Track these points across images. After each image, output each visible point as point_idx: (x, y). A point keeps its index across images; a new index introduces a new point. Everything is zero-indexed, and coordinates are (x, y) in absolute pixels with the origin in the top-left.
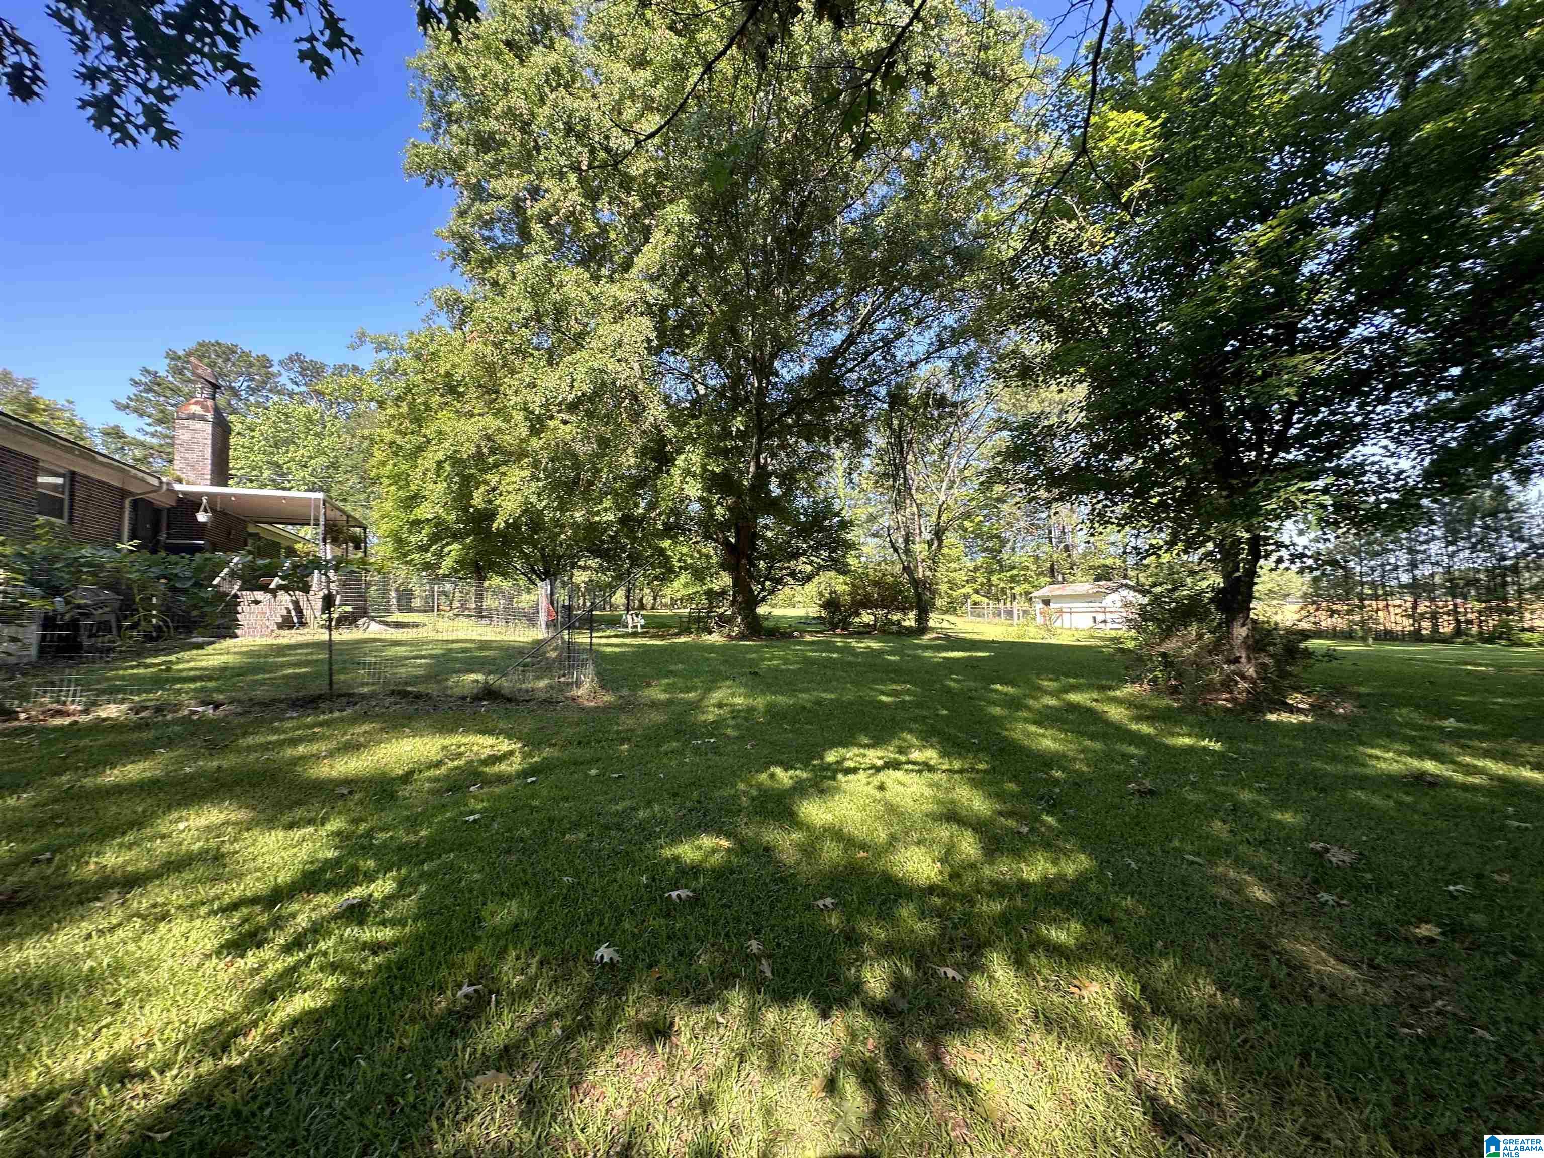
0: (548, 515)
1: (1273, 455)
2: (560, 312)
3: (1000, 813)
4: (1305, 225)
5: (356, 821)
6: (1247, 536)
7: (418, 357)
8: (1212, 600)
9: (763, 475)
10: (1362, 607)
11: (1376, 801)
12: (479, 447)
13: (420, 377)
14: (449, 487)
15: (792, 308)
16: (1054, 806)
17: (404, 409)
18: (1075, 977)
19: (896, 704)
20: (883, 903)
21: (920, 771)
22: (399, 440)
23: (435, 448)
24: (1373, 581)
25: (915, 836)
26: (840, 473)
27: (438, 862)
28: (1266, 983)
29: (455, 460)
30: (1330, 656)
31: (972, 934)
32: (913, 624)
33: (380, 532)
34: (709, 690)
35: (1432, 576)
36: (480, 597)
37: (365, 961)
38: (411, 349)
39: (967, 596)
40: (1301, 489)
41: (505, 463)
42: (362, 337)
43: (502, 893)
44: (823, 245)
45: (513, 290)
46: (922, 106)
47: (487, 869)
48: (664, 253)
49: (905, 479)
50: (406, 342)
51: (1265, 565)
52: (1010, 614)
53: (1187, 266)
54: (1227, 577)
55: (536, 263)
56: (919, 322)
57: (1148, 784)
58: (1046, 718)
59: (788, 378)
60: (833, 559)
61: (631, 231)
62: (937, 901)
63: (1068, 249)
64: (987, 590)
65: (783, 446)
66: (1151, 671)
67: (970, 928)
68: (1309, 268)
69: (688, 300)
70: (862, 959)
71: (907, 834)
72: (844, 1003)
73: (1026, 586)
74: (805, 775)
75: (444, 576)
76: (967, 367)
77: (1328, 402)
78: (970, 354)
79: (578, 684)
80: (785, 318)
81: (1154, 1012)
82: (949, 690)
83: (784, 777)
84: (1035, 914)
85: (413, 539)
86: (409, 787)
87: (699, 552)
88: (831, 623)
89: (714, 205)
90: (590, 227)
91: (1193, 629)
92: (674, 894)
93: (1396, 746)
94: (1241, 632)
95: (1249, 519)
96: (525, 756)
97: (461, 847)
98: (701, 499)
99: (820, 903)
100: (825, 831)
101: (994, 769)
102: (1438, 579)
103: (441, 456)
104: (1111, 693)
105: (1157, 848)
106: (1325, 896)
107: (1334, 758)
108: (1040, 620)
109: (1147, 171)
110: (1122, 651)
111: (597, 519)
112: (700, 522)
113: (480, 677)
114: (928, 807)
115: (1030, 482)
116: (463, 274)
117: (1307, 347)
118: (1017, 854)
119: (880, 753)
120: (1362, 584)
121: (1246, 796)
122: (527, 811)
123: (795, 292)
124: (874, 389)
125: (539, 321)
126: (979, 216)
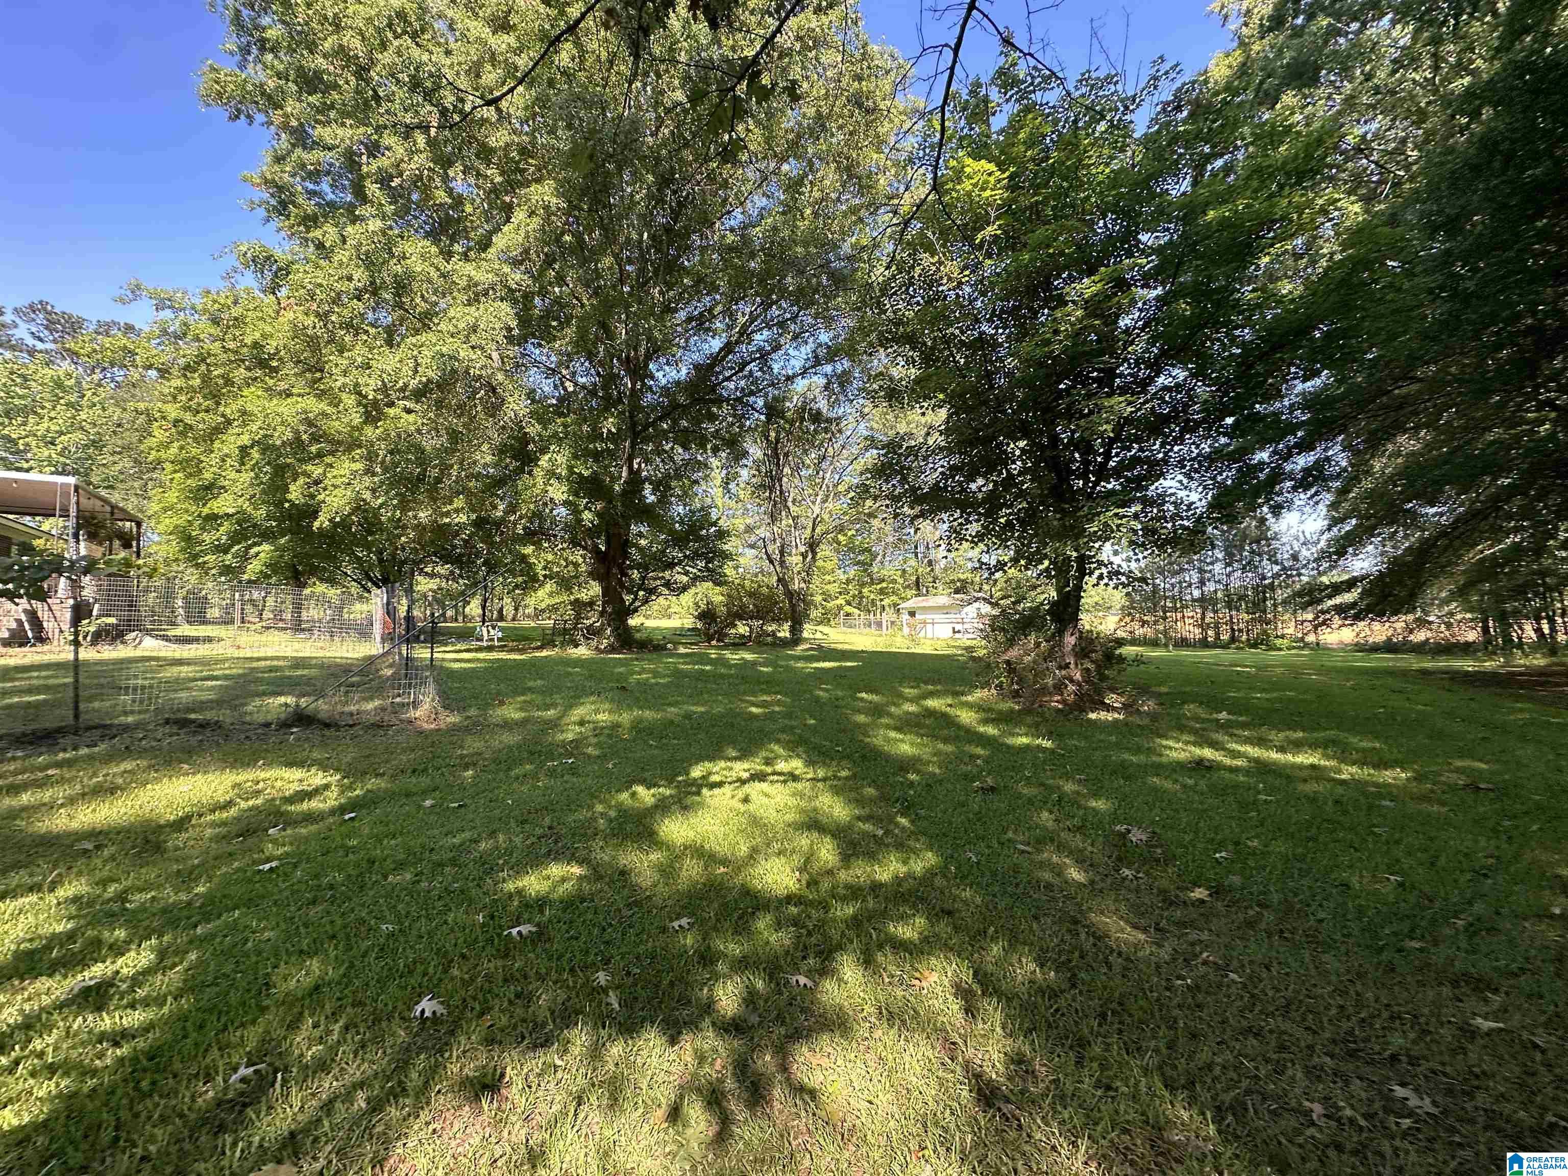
0: (385, 515)
1: (1096, 483)
2: (402, 286)
3: (859, 818)
4: (1121, 284)
5: (104, 883)
6: (1075, 554)
7: (215, 321)
8: (1049, 612)
9: (635, 482)
10: (1165, 618)
11: (1168, 785)
12: (297, 432)
13: (218, 344)
14: (257, 477)
15: (668, 310)
16: (908, 808)
17: (197, 382)
18: (917, 970)
19: (765, 714)
20: (740, 918)
21: (785, 782)
22: (188, 418)
23: (236, 430)
24: (1173, 596)
25: (776, 846)
26: (718, 482)
27: (218, 922)
28: (1077, 954)
29: (264, 445)
30: (1138, 660)
31: (827, 938)
32: (788, 635)
33: (161, 528)
34: (571, 707)
35: (1216, 591)
36: (298, 607)
37: (101, 1056)
38: (205, 311)
39: (840, 608)
40: (1116, 515)
41: (332, 453)
42: (136, 290)
43: (301, 952)
44: (703, 249)
45: (342, 255)
46: (800, 124)
47: (283, 926)
48: (527, 237)
49: (781, 492)
50: (198, 302)
51: (1090, 580)
52: (879, 625)
53: (1031, 309)
54: (1059, 591)
55: (371, 228)
56: (795, 337)
57: (990, 781)
58: (906, 724)
59: (664, 381)
60: (708, 570)
61: (491, 207)
62: (793, 910)
63: (931, 282)
64: (859, 601)
65: (659, 452)
66: (998, 677)
67: (824, 935)
68: (1125, 322)
69: (557, 289)
70: (716, 977)
71: (768, 845)
72: (693, 1025)
73: (894, 598)
74: (668, 792)
75: (250, 582)
76: (841, 385)
77: (1138, 440)
78: (844, 372)
79: (415, 704)
80: (660, 318)
81: (983, 994)
82: (817, 700)
83: (645, 795)
84: (884, 914)
85: (206, 537)
86: (184, 835)
87: (566, 560)
88: (706, 634)
89: (584, 192)
90: (441, 196)
91: (1032, 638)
92: (514, 931)
93: (1185, 737)
94: (1070, 640)
95: (1077, 539)
96: (343, 789)
97: (249, 903)
98: (566, 503)
99: (676, 924)
100: (686, 848)
101: (854, 776)
102: (1220, 595)
103: (245, 440)
104: (964, 698)
105: (995, 841)
106: (1126, 872)
107: (1138, 750)
108: (906, 630)
109: (998, 218)
110: (974, 659)
111: (447, 520)
112: (567, 527)
113: (290, 700)
114: (790, 817)
115: (896, 499)
116: (279, 230)
117: (1123, 391)
118: (871, 857)
119: (746, 766)
120: (1166, 598)
121: (1069, 787)
122: (341, 853)
123: (671, 293)
124: (752, 399)
125: (374, 293)
126: (853, 240)
